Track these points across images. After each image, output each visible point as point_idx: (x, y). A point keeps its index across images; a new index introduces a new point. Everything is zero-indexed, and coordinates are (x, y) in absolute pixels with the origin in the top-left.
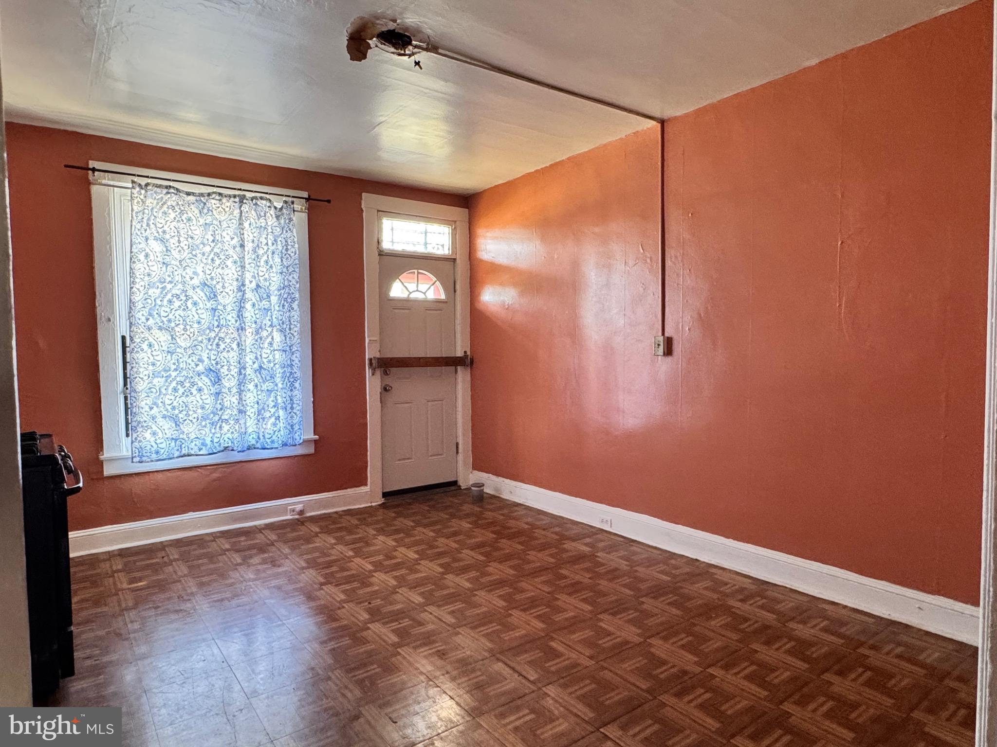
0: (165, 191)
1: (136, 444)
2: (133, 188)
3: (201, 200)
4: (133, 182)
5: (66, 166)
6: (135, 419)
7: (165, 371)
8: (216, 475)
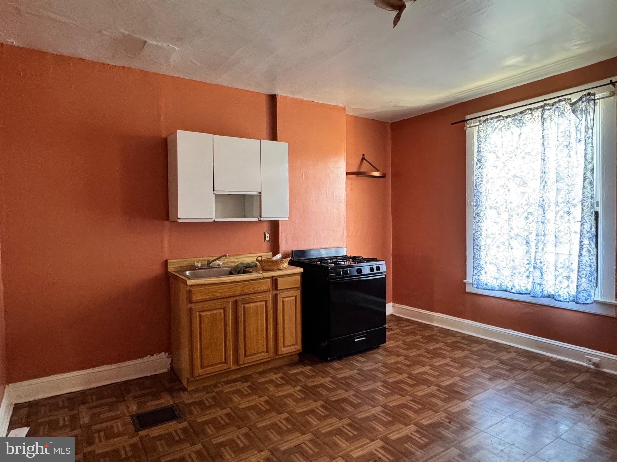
0: (497, 119)
1: (476, 277)
2: (481, 124)
3: (516, 119)
4: (480, 121)
5: (452, 124)
6: (477, 262)
7: (493, 234)
8: (528, 310)
